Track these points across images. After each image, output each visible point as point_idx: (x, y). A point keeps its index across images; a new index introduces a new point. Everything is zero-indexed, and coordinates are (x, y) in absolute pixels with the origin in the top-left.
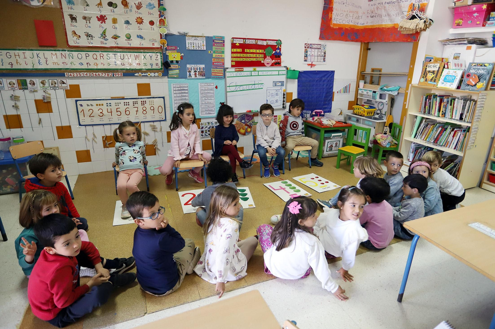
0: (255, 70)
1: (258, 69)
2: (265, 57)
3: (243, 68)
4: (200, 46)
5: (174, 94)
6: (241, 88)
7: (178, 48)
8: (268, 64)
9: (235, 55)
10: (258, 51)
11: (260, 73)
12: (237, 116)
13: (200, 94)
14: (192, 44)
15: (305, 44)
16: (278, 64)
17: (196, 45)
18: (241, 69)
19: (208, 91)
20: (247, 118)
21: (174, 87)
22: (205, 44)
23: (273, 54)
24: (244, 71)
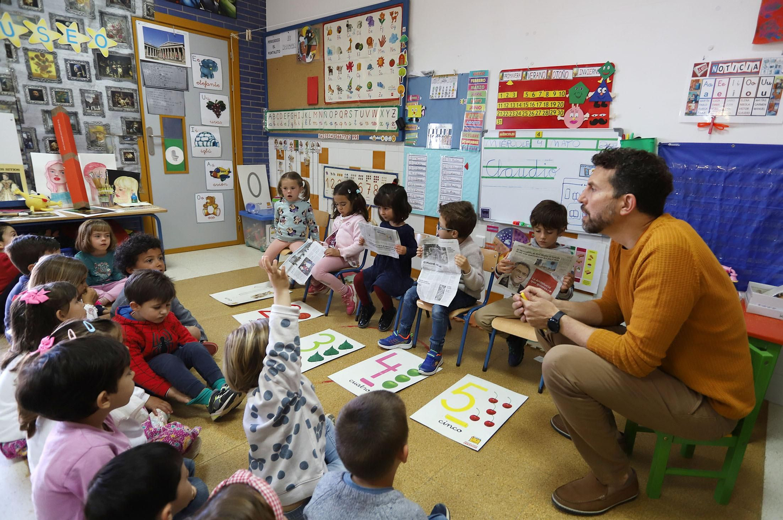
0: (539, 137)
1: (547, 133)
2: (567, 107)
3: (514, 132)
4: (448, 92)
5: (409, 170)
6: (509, 173)
7: (421, 98)
8: (573, 122)
9: (504, 105)
10: (551, 94)
11: (551, 143)
12: (497, 228)
13: (441, 175)
14: (438, 90)
15: (696, 65)
16: (603, 122)
17: (443, 91)
18: (511, 132)
19: (454, 172)
20: (516, 237)
21: (409, 160)
22: (456, 88)
23: (587, 98)
24: (516, 137)
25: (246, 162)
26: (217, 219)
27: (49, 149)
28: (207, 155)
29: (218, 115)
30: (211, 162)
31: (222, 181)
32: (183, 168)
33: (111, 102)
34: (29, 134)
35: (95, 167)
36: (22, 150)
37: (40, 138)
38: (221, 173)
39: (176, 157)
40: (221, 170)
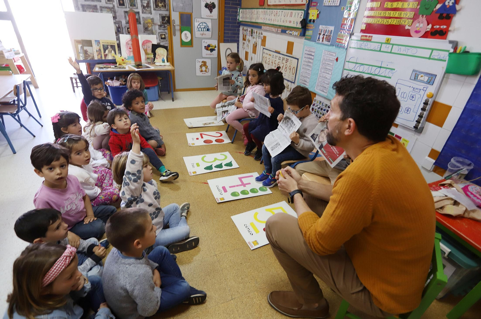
0: (388, 42)
1: (395, 39)
2: (416, 18)
3: (372, 37)
4: (335, 0)
5: (305, 57)
6: (361, 68)
7: (318, 4)
8: (417, 32)
9: (369, 13)
10: (406, 5)
11: (395, 49)
13: (321, 64)
16: (441, 34)
18: (370, 36)
19: (329, 63)
21: (306, 50)
23: (435, 10)
24: (372, 41)
25: (225, 41)
26: (207, 74)
27: (127, 32)
28: (204, 36)
29: (211, 12)
30: (206, 41)
31: (211, 52)
32: (190, 44)
33: (154, 5)
34: (119, 24)
35: (147, 43)
36: (116, 33)
37: (123, 26)
38: (210, 48)
39: (187, 38)
40: (211, 46)
